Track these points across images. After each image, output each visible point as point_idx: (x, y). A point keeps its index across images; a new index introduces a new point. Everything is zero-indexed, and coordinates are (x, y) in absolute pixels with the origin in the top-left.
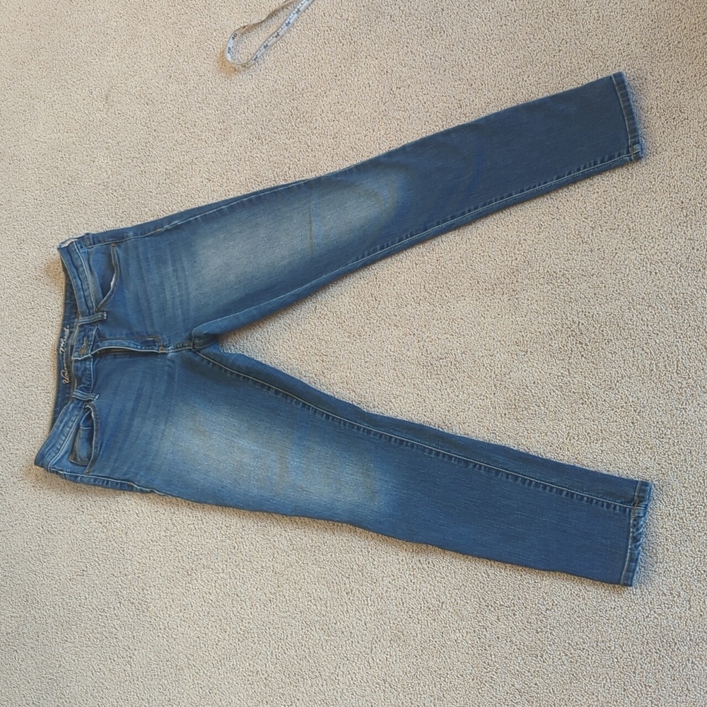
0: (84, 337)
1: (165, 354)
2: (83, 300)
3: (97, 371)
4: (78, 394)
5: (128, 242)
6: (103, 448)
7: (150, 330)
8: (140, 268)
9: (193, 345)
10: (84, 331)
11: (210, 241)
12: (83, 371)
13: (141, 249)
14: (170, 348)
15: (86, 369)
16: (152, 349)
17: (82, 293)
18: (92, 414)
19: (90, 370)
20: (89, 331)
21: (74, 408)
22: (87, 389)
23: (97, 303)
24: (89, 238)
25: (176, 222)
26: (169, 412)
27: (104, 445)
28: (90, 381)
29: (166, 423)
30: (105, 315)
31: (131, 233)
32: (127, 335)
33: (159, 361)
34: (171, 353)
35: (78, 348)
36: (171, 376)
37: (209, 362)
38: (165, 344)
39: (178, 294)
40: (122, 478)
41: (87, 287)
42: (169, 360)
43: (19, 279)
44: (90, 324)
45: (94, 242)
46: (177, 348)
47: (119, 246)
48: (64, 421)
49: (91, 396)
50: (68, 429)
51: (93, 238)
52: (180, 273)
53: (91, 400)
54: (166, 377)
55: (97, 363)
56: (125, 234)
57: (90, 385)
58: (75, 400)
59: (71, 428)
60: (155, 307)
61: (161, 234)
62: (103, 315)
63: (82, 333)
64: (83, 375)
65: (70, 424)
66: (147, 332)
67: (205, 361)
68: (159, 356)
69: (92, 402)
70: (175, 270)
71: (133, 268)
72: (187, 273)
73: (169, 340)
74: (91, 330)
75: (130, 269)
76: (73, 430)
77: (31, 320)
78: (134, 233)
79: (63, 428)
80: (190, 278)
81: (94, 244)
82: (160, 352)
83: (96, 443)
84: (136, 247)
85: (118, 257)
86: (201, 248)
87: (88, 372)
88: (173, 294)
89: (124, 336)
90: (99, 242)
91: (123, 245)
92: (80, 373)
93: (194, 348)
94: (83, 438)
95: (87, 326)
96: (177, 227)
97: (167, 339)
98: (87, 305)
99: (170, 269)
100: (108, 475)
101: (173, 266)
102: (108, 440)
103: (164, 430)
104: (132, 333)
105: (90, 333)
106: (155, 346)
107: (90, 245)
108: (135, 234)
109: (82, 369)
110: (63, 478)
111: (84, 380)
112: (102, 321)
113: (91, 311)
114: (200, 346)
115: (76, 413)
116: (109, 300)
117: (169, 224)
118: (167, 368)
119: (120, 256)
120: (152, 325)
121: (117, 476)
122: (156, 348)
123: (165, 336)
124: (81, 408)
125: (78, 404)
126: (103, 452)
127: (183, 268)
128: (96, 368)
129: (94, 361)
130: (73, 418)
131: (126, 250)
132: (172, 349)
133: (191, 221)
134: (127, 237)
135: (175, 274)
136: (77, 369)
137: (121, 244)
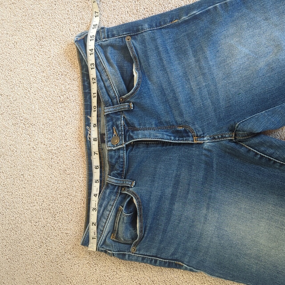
0: (112, 126)
1: (200, 143)
2: (104, 90)
3: (129, 158)
4: (113, 181)
5: (144, 34)
6: (147, 230)
7: (179, 119)
8: (161, 59)
9: (235, 135)
10: (112, 120)
11: (232, 30)
12: (117, 159)
13: (159, 41)
14: (205, 138)
15: (119, 156)
16: (186, 140)
17: (102, 83)
18: (135, 201)
19: (123, 158)
20: (116, 121)
21: (110, 193)
22: (119, 175)
23: (121, 94)
24: (104, 32)
25: (195, 12)
26: (210, 198)
27: (148, 228)
28: (122, 168)
29: (208, 208)
30: (132, 105)
31: (146, 26)
32: (156, 125)
33: (195, 151)
34: (207, 142)
35: (110, 138)
36: (209, 165)
37: (257, 154)
38: (199, 134)
39: (204, 84)
40: (169, 258)
41: (106, 78)
42: (205, 149)
43: (44, 74)
44: (116, 113)
45: (108, 35)
46: (214, 138)
47: (135, 39)
48: (103, 205)
49: (128, 183)
50: (108, 213)
51: (108, 32)
52: (203, 63)
53: (128, 187)
54: (203, 166)
55: (130, 152)
56: (140, 27)
57: (122, 171)
58: (110, 185)
59: (110, 211)
60: (181, 98)
61: (178, 25)
62: (129, 106)
63: (111, 123)
64: (116, 162)
65: (109, 208)
66: (176, 122)
67: (251, 153)
68: (194, 146)
69: (131, 189)
70: (198, 61)
71: (153, 60)
72: (211, 63)
73: (203, 131)
74: (118, 119)
75: (150, 61)
76: (113, 213)
77: (63, 113)
78: (149, 25)
79: (103, 211)
80: (215, 68)
81: (108, 37)
82: (195, 142)
83: (141, 227)
84: (154, 39)
85: (136, 49)
86: (222, 37)
87: (121, 160)
88: (198, 85)
89: (154, 126)
90: (113, 36)
91: (139, 38)
92: (114, 161)
93: (235, 139)
94: (127, 223)
95: (113, 116)
96: (195, 18)
97: (200, 129)
98: (109, 95)
99: (192, 60)
100: (155, 255)
101: (194, 56)
102: (152, 224)
103: (206, 215)
104: (161, 123)
105: (118, 123)
106: (189, 136)
107: (104, 38)
108: (151, 26)
109: (116, 157)
110: (111, 256)
111: (117, 166)
112: (129, 111)
113: (115, 100)
114: (242, 137)
115: (113, 197)
116: (136, 93)
117: (187, 15)
118: (203, 158)
119: (138, 49)
120: (181, 115)
121: (164, 255)
122: (191, 139)
123: (197, 126)
124: (117, 192)
125: (114, 189)
126: (148, 233)
127: (206, 58)
128: (129, 156)
129: (127, 150)
130: (112, 203)
131: (143, 42)
132: (209, 139)
133: (209, 10)
134: (142, 29)
135: (197, 64)
136: (111, 157)
137: (136, 37)
